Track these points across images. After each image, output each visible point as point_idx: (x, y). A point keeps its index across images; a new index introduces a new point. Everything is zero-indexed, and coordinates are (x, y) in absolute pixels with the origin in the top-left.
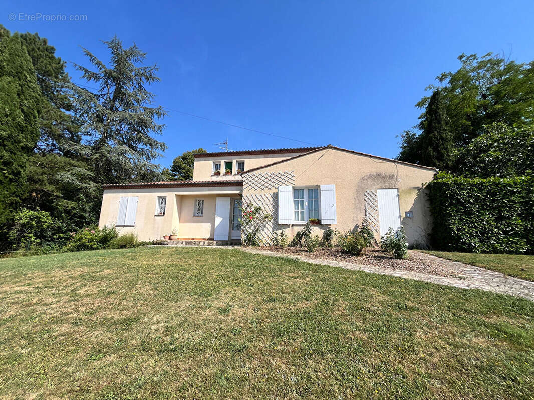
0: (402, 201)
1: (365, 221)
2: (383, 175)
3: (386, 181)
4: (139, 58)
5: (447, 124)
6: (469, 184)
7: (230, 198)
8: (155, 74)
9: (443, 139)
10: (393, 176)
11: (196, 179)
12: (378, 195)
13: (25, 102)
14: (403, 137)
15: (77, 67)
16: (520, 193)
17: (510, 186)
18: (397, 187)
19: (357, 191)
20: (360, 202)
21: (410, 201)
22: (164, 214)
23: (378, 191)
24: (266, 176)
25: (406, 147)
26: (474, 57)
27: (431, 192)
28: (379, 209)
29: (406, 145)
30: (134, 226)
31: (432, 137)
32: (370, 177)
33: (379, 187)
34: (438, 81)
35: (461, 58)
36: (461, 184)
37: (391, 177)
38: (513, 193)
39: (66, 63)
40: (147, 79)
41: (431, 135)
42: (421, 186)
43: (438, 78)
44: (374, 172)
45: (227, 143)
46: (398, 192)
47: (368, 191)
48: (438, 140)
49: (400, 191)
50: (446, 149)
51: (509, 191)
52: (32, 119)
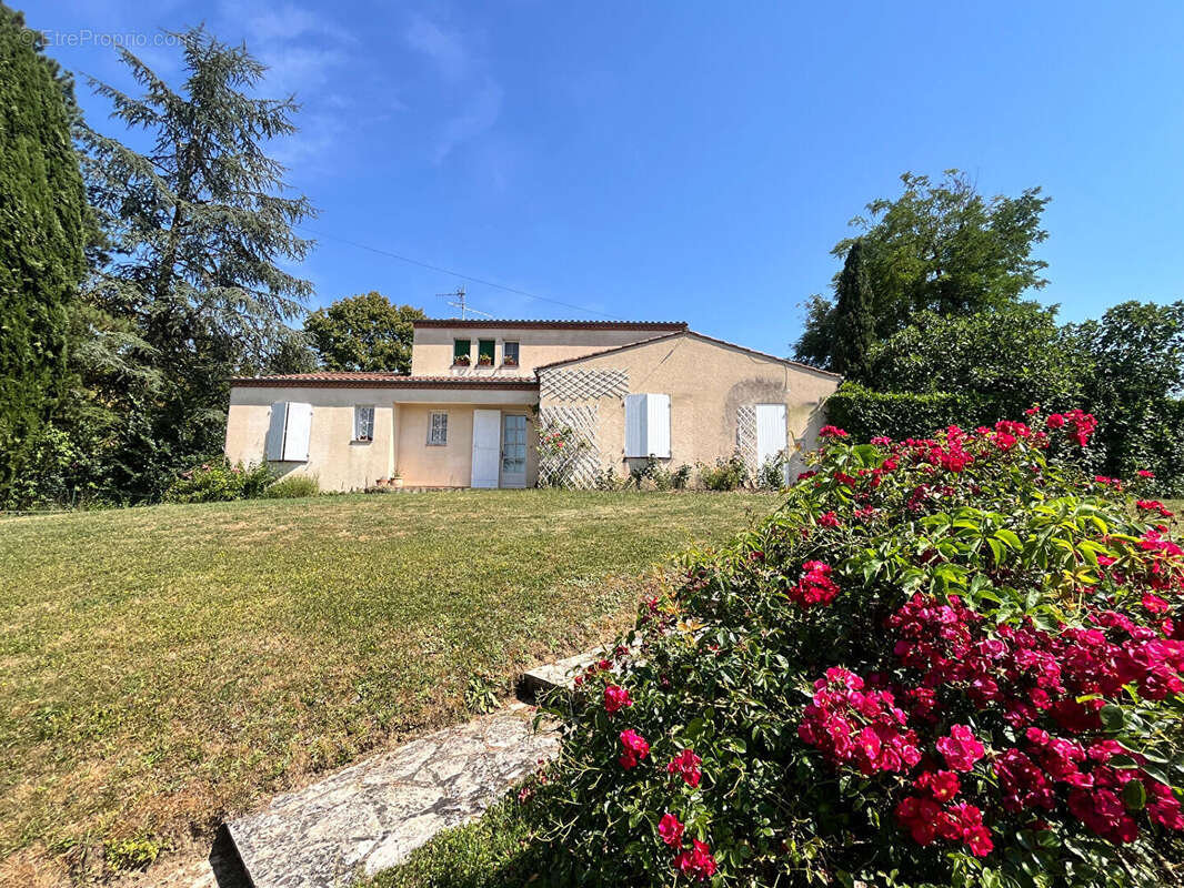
0: (792, 423)
1: (738, 453)
2: (766, 382)
3: (769, 391)
4: (247, 74)
5: (868, 300)
6: (877, 401)
7: (499, 412)
8: (288, 116)
9: (860, 326)
10: (781, 384)
11: (418, 372)
12: (757, 414)
13: (63, 193)
14: (809, 306)
15: (97, 86)
16: (935, 415)
17: (925, 405)
18: (785, 401)
19: (726, 405)
20: (730, 424)
21: (802, 424)
22: (370, 439)
23: (757, 407)
24: (581, 376)
25: (813, 324)
26: (924, 180)
27: (831, 412)
28: (759, 435)
29: (812, 321)
30: (305, 462)
31: (845, 321)
32: (747, 384)
33: (758, 400)
34: (868, 211)
35: (906, 178)
36: (867, 401)
37: (778, 386)
38: (927, 415)
39: (71, 74)
40: (266, 125)
41: (844, 317)
42: (817, 401)
43: (869, 206)
44: (752, 376)
45: (462, 294)
46: (787, 408)
47: (743, 407)
48: (853, 327)
49: (790, 407)
50: (864, 342)
51: (923, 413)
52: (75, 229)
